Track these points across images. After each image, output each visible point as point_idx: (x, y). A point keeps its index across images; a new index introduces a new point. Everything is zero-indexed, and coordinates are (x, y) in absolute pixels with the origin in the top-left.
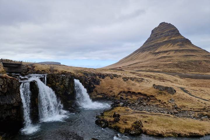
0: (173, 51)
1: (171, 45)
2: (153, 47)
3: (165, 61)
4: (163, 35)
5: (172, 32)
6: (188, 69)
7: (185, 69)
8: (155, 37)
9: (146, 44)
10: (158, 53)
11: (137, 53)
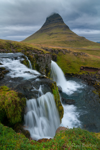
0: (60, 33)
1: (59, 29)
2: (48, 30)
3: (57, 40)
4: (54, 21)
5: (60, 20)
6: (71, 45)
7: (70, 45)
8: (49, 22)
9: (43, 27)
10: (51, 34)
11: (38, 33)
